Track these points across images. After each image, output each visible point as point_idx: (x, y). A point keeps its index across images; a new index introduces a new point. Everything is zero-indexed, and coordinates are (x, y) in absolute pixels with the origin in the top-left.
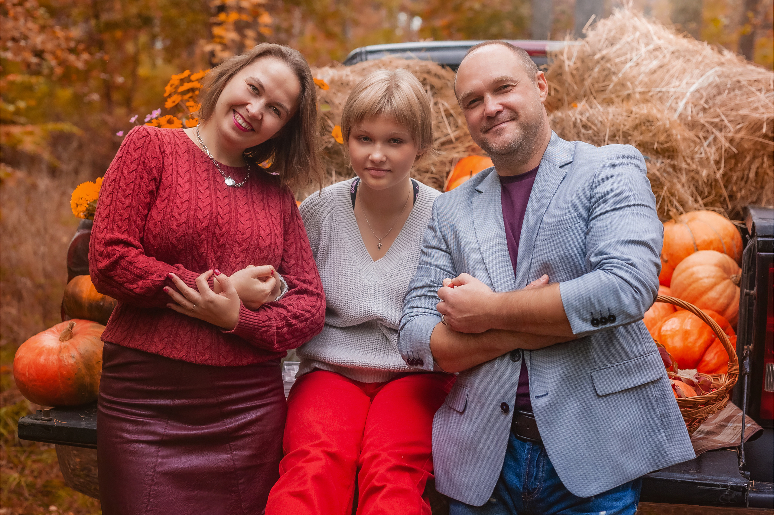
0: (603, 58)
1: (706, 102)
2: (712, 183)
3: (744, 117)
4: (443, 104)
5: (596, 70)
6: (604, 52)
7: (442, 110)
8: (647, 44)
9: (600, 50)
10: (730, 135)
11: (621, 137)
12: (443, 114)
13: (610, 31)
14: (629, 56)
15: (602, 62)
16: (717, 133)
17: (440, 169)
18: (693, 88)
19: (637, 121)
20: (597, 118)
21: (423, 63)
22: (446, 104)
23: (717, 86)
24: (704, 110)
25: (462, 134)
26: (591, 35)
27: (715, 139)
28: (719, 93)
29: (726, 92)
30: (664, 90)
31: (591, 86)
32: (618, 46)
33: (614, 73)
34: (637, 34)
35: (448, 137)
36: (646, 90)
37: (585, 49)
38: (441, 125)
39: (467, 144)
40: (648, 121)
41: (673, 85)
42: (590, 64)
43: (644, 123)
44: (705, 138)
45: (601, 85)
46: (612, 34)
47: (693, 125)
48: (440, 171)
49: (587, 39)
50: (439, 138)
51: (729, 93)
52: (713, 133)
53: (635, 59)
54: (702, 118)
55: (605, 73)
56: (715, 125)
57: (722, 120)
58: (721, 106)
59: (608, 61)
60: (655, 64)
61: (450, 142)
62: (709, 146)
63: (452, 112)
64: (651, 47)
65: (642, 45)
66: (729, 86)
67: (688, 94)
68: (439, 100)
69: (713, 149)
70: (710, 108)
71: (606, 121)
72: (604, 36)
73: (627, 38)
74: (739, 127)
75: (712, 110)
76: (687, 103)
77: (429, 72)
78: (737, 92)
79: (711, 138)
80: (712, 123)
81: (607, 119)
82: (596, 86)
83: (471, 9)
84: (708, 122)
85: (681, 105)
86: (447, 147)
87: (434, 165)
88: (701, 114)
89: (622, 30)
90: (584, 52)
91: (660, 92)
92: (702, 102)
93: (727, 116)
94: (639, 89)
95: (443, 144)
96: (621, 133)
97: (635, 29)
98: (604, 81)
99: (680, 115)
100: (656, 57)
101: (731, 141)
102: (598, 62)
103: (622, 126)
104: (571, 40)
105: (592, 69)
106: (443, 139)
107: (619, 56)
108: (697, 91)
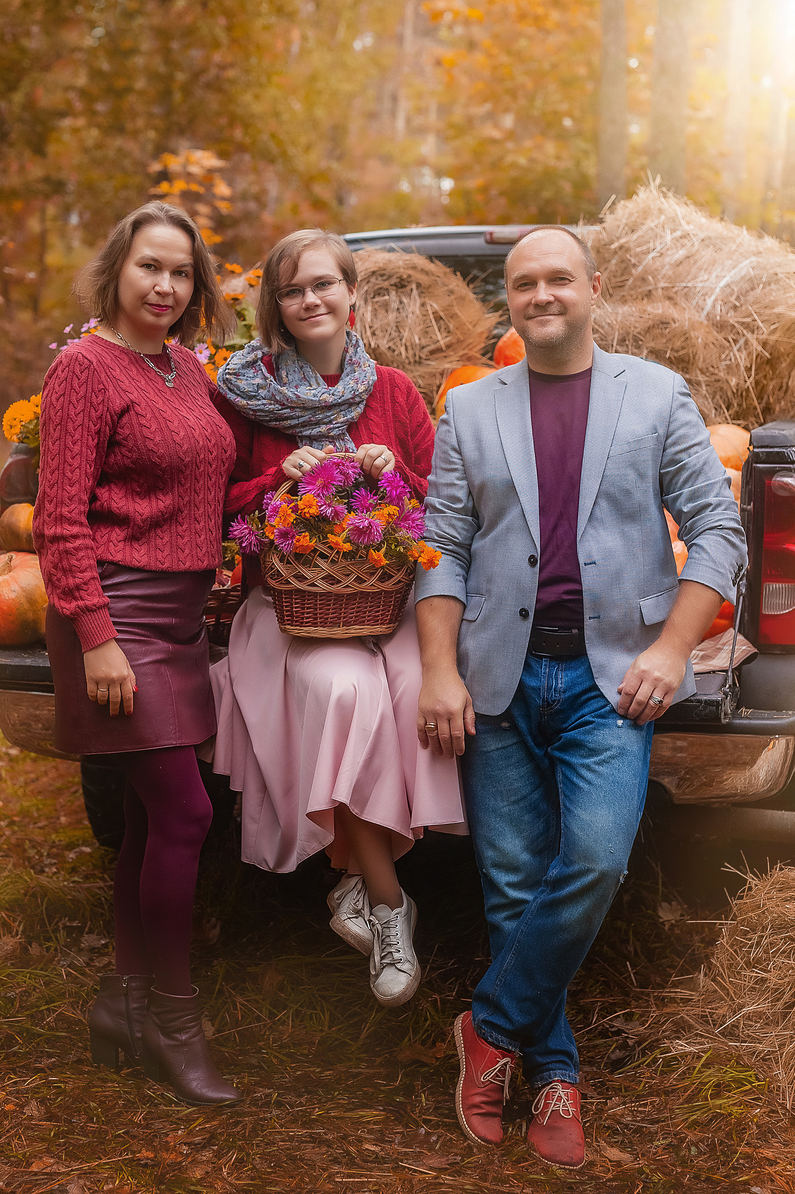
0: (621, 247)
1: (738, 298)
2: (742, 394)
3: (779, 316)
4: (431, 306)
5: (614, 261)
6: (623, 241)
7: (430, 312)
8: (673, 231)
9: (618, 238)
10: (764, 337)
11: (631, 341)
12: (432, 316)
13: (631, 215)
14: (651, 245)
15: (620, 253)
16: (749, 335)
17: (430, 382)
18: (722, 283)
19: (650, 323)
20: (604, 320)
21: (407, 257)
22: (435, 306)
23: (751, 280)
24: (735, 307)
25: (454, 341)
26: (609, 219)
27: (746, 343)
28: (753, 289)
29: (761, 286)
30: (690, 285)
31: (608, 282)
32: (639, 233)
33: (634, 265)
34: (663, 217)
35: (438, 345)
36: (670, 285)
37: (601, 236)
38: (429, 329)
39: (462, 353)
40: (663, 323)
41: (701, 279)
42: (606, 255)
43: (658, 325)
44: (736, 341)
45: (619, 280)
46: (633, 219)
47: (721, 326)
48: (429, 385)
49: (604, 225)
50: (428, 345)
51: (763, 288)
52: (744, 335)
53: (658, 249)
54: (732, 318)
55: (624, 265)
56: (746, 326)
57: (755, 320)
58: (754, 303)
59: (628, 250)
60: (681, 253)
61: (439, 350)
62: (739, 350)
63: (442, 314)
64: (678, 233)
65: (668, 232)
66: (764, 280)
67: (718, 290)
68: (427, 300)
69: (744, 354)
70: (741, 306)
71: (615, 322)
72: (624, 221)
73: (650, 223)
74: (773, 327)
75: (744, 308)
76: (716, 300)
77: (414, 268)
78: (773, 286)
79: (742, 342)
80: (742, 324)
81: (616, 320)
82: (613, 280)
83: (514, 165)
84: (738, 322)
85: (710, 302)
86: (436, 356)
87: (422, 377)
88: (732, 313)
89: (646, 213)
90: (599, 240)
91: (685, 287)
92: (733, 299)
93: (759, 315)
94: (662, 284)
95: (432, 352)
96: (631, 336)
97: (661, 211)
98: (622, 275)
99: (708, 315)
100: (683, 246)
101: (764, 345)
102: (615, 252)
103: (632, 329)
104: (585, 224)
105: (609, 261)
106: (433, 347)
107: (639, 246)
108: (728, 286)
